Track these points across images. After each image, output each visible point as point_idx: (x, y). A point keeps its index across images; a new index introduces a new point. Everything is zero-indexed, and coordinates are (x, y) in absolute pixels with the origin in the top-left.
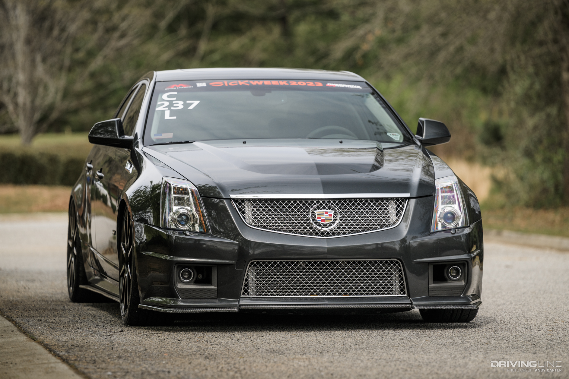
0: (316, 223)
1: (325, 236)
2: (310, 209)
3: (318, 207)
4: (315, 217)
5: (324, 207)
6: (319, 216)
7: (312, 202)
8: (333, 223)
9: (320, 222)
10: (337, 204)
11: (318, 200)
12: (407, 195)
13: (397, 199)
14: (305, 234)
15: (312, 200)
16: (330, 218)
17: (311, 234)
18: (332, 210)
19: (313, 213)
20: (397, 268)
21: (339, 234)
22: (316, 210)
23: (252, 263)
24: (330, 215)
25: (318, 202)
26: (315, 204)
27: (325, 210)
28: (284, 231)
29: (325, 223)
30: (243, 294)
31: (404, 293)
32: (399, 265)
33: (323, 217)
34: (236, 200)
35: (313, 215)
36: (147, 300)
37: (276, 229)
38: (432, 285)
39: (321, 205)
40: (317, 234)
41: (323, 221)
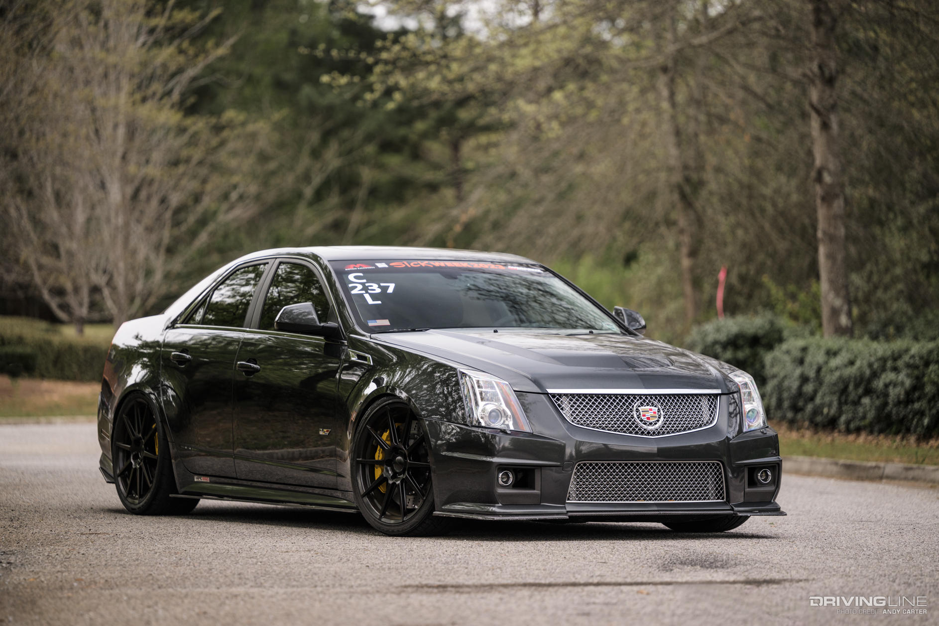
0: (641, 421)
1: (651, 435)
2: (633, 406)
3: (641, 403)
4: (640, 414)
5: (647, 403)
6: (644, 413)
7: (635, 398)
8: (658, 421)
9: (646, 420)
10: (659, 401)
11: (640, 396)
12: (719, 391)
13: (710, 395)
14: (631, 433)
15: (634, 396)
16: (655, 415)
17: (637, 433)
18: (655, 406)
19: (637, 410)
20: (718, 471)
21: (663, 433)
22: (639, 406)
23: (579, 465)
24: (655, 413)
25: (641, 398)
26: (638, 400)
27: (648, 407)
28: (608, 430)
29: (651, 421)
30: (568, 499)
31: (723, 499)
32: (720, 468)
33: (649, 414)
34: (554, 395)
35: (637, 412)
36: (447, 507)
37: (600, 427)
38: (747, 490)
39: (644, 401)
40: (643, 433)
41: (648, 418)
